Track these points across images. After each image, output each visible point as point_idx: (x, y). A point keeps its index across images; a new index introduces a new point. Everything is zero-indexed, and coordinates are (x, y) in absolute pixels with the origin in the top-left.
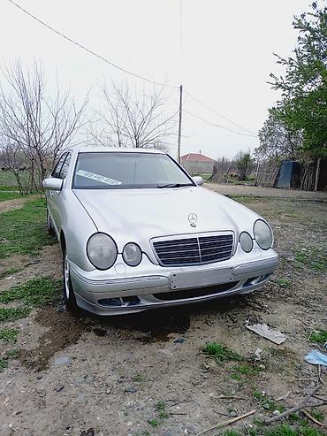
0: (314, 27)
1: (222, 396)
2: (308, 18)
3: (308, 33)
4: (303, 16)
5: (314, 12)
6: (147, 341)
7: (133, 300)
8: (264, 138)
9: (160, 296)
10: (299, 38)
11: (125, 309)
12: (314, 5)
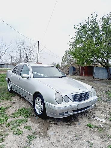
0: (80, 29)
1: (100, 137)
2: (79, 27)
3: (78, 31)
4: (77, 26)
5: (80, 25)
6: (69, 125)
7: (67, 113)
8: (63, 59)
9: (74, 111)
10: (76, 32)
11: (65, 116)
12: (81, 24)
